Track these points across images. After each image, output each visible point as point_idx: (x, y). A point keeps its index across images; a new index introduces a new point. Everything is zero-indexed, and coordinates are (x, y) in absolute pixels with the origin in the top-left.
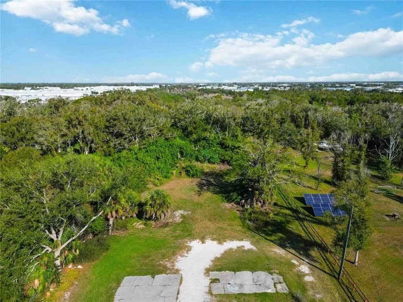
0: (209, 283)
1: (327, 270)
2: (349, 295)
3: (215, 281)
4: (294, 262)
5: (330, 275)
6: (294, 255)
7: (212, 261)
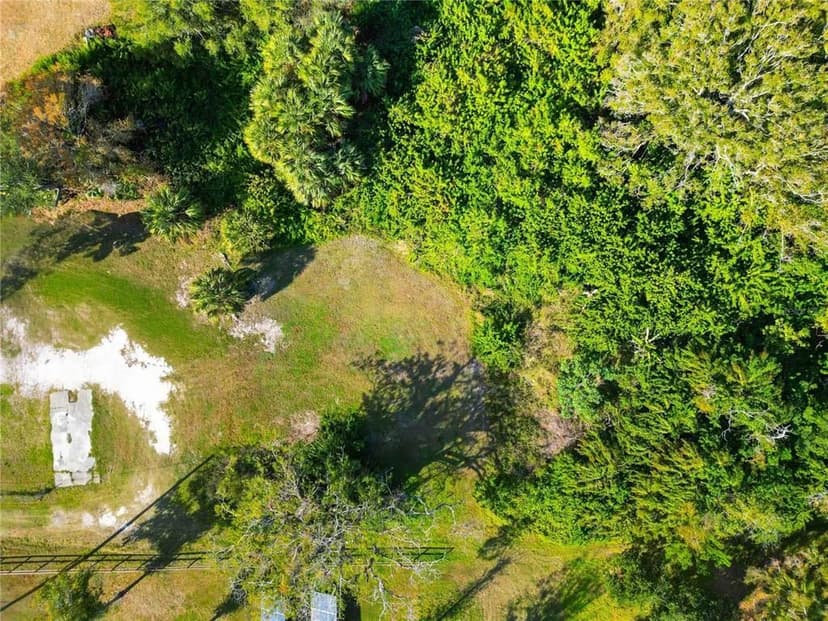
0: (69, 389)
1: (103, 550)
2: (58, 559)
3: (73, 396)
4: (122, 511)
5: (96, 550)
6: (138, 516)
7: (115, 394)
